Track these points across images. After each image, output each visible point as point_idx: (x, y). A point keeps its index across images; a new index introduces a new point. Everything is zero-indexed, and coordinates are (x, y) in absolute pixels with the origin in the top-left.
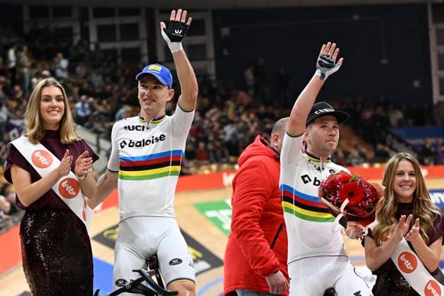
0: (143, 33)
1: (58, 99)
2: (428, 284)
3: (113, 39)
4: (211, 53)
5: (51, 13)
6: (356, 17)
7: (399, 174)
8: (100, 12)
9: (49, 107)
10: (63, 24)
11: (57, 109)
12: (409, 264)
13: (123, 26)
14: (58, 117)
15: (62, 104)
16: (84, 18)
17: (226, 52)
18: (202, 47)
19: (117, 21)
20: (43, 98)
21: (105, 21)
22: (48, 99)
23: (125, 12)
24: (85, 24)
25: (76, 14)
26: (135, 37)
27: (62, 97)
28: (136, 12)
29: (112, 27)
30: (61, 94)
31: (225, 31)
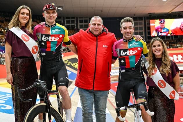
0: (75, 22)
1: (27, 14)
2: (171, 93)
3: (70, 23)
6: (118, 20)
7: (153, 47)
8: (67, 18)
9: (23, 17)
11: (26, 18)
12: (163, 85)
13: (71, 21)
14: (26, 22)
15: (28, 17)
16: (64, 19)
19: (70, 20)
20: (21, 13)
21: (68, 20)
22: (23, 13)
23: (72, 18)
25: (62, 18)
26: (74, 23)
27: (29, 14)
28: (74, 18)
29: (69, 21)
30: (29, 13)
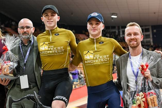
4: (151, 36)
5: (110, 27)
10: (114, 30)
17: (155, 36)
18: (149, 35)
24: (119, 30)
31: (155, 31)
